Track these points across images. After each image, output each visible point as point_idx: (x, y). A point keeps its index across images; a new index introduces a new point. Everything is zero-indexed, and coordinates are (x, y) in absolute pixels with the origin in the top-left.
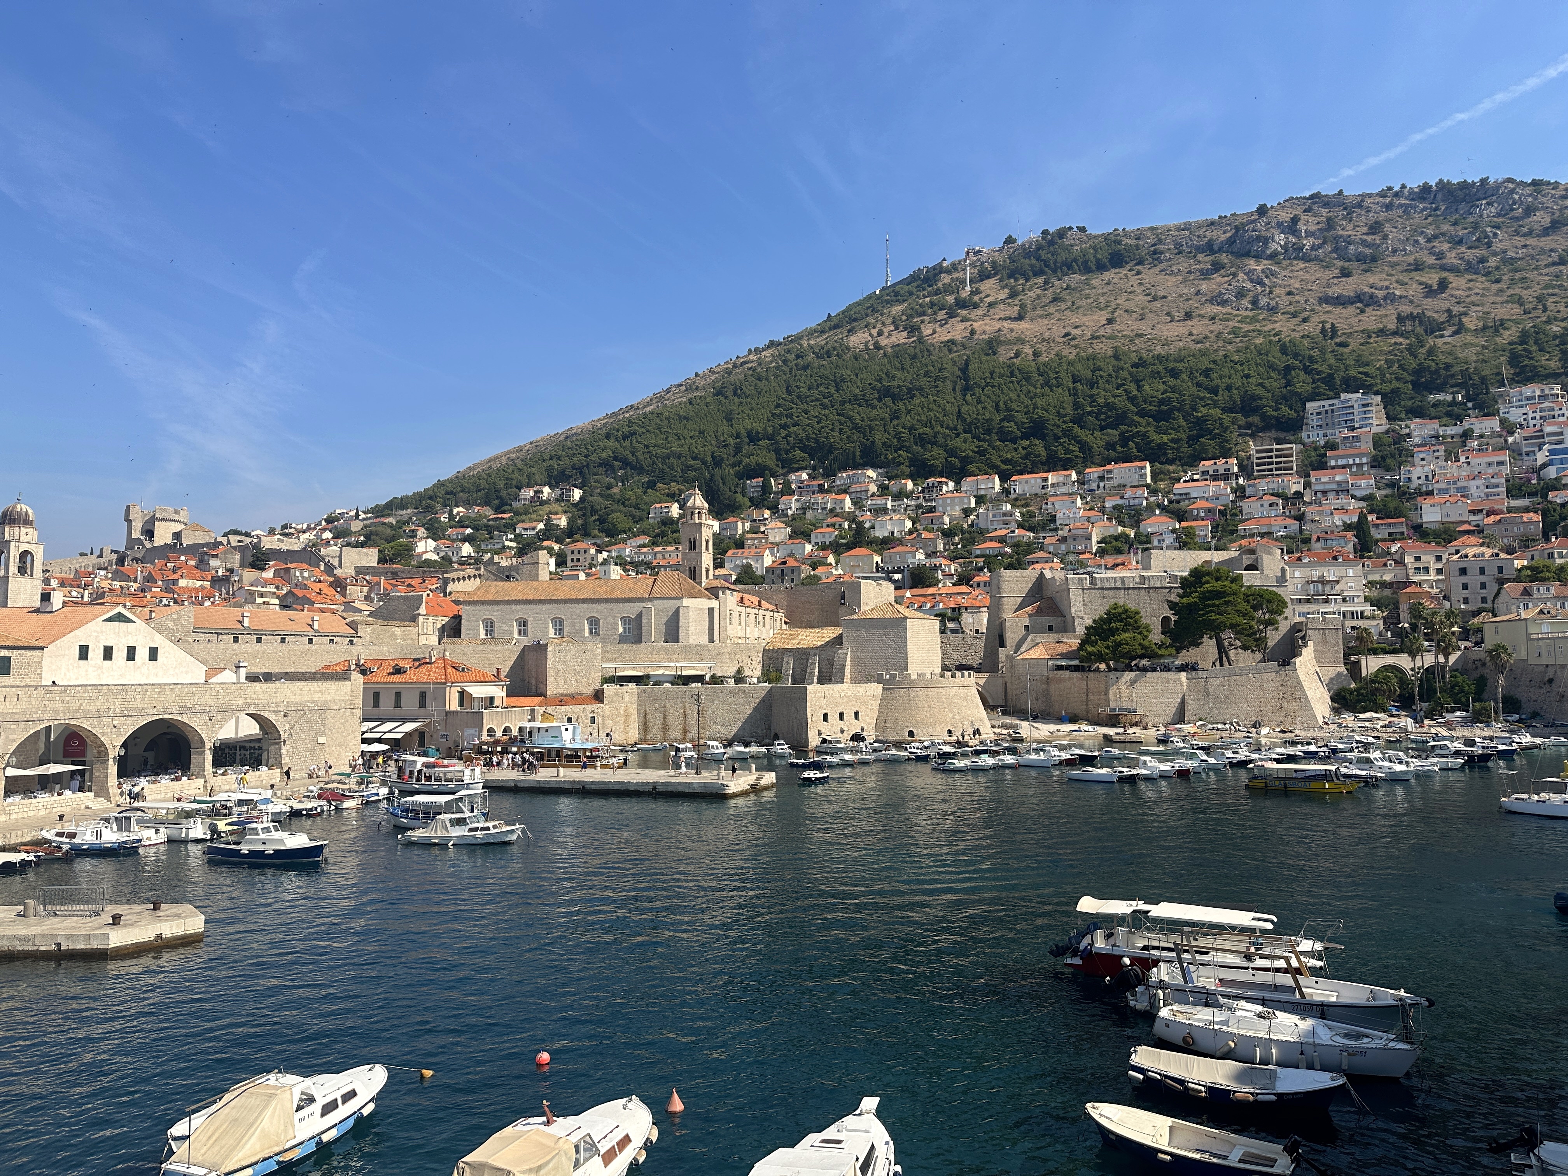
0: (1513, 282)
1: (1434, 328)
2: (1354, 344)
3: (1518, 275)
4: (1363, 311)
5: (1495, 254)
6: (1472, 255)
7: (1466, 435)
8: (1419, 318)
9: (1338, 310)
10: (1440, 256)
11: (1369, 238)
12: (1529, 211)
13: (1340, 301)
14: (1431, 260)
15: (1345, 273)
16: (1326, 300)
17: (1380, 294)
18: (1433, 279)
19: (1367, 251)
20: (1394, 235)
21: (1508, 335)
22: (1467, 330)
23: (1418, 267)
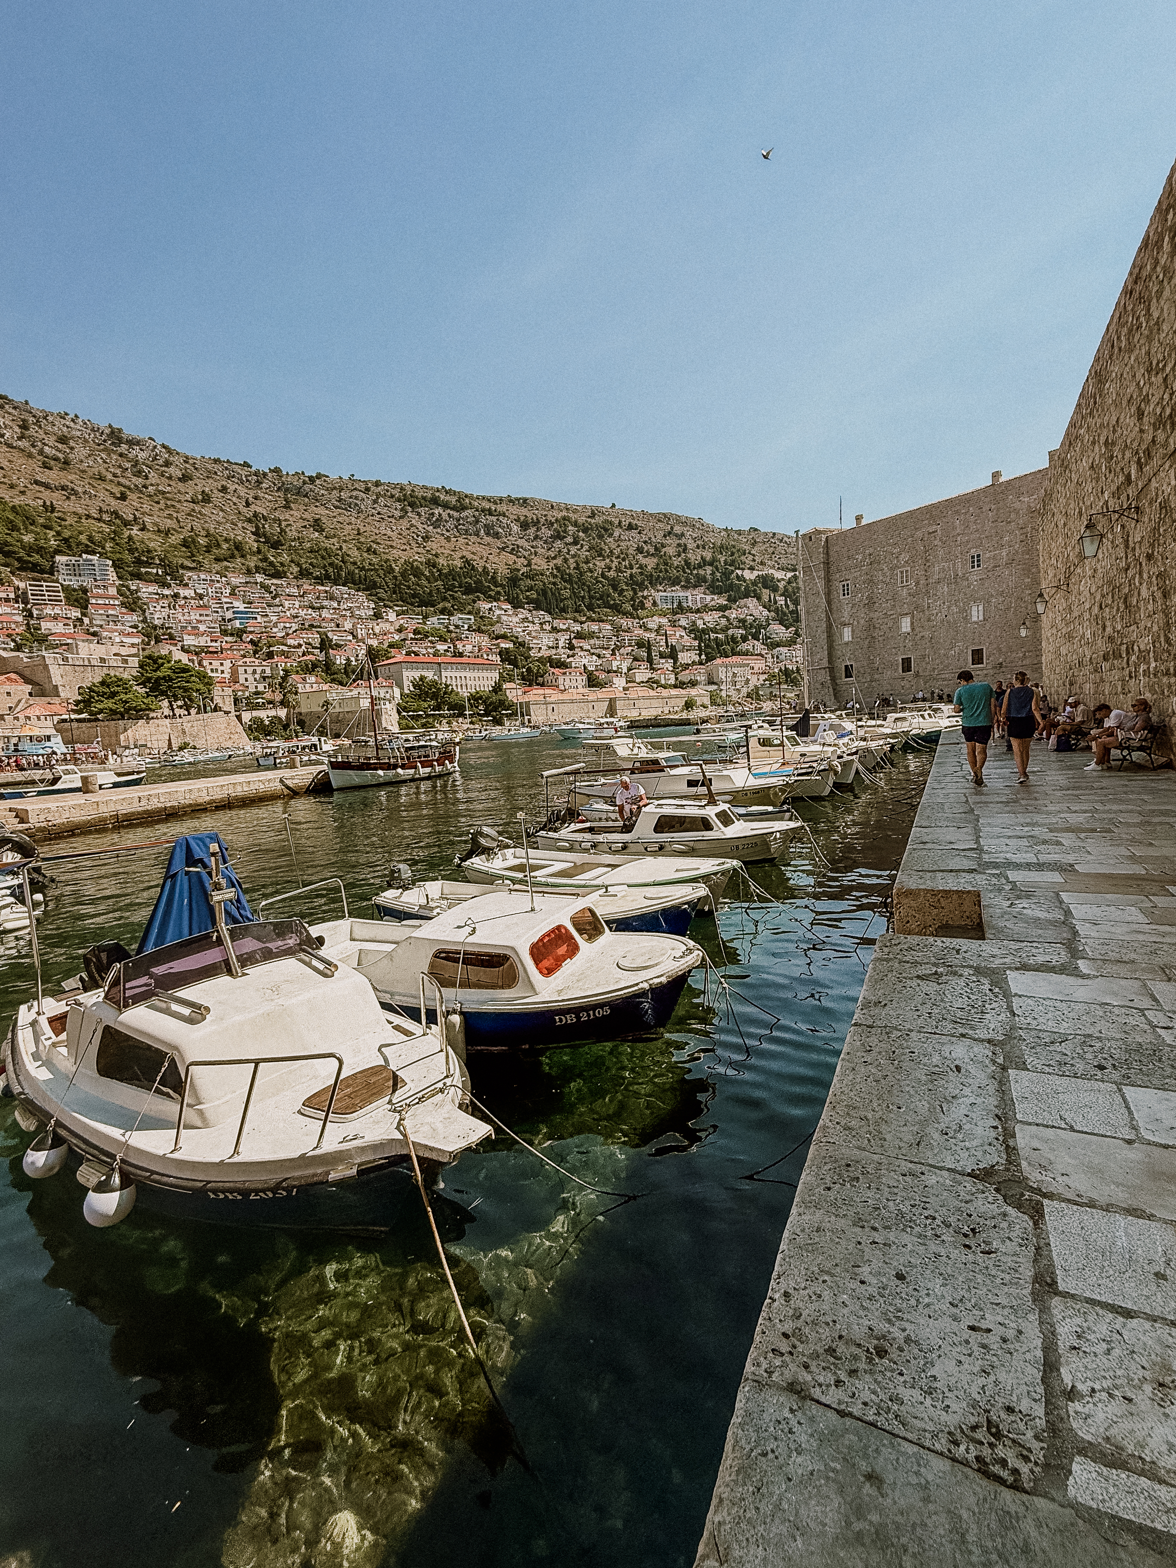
0: (167, 507)
1: (126, 523)
2: (70, 520)
3: (169, 503)
4: (68, 498)
5: (152, 485)
6: (139, 481)
7: (176, 596)
8: (115, 513)
9: (48, 492)
10: (115, 475)
11: (60, 446)
12: (167, 464)
13: (47, 486)
14: (109, 476)
15: (46, 466)
16: (37, 482)
17: (80, 490)
18: (117, 490)
19: (61, 456)
20: (81, 452)
21: (174, 539)
22: (149, 530)
23: (102, 478)
